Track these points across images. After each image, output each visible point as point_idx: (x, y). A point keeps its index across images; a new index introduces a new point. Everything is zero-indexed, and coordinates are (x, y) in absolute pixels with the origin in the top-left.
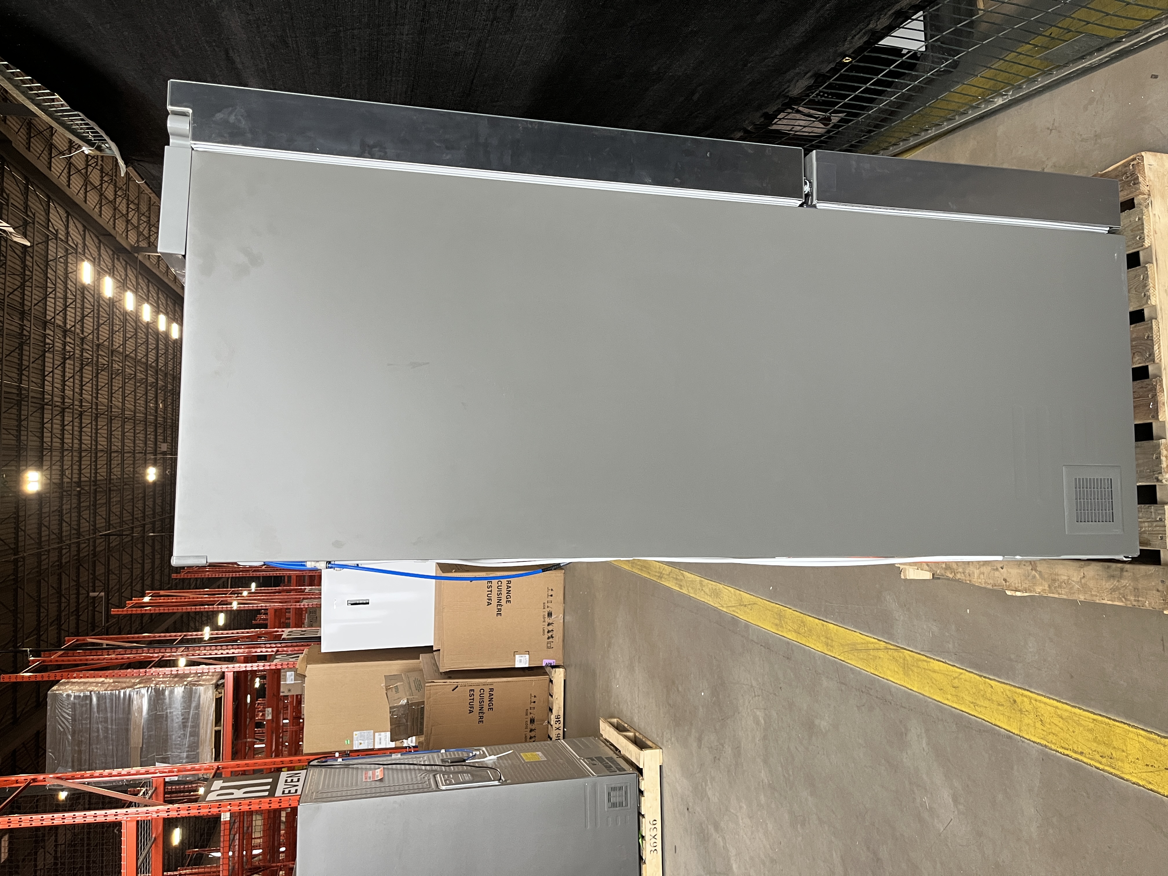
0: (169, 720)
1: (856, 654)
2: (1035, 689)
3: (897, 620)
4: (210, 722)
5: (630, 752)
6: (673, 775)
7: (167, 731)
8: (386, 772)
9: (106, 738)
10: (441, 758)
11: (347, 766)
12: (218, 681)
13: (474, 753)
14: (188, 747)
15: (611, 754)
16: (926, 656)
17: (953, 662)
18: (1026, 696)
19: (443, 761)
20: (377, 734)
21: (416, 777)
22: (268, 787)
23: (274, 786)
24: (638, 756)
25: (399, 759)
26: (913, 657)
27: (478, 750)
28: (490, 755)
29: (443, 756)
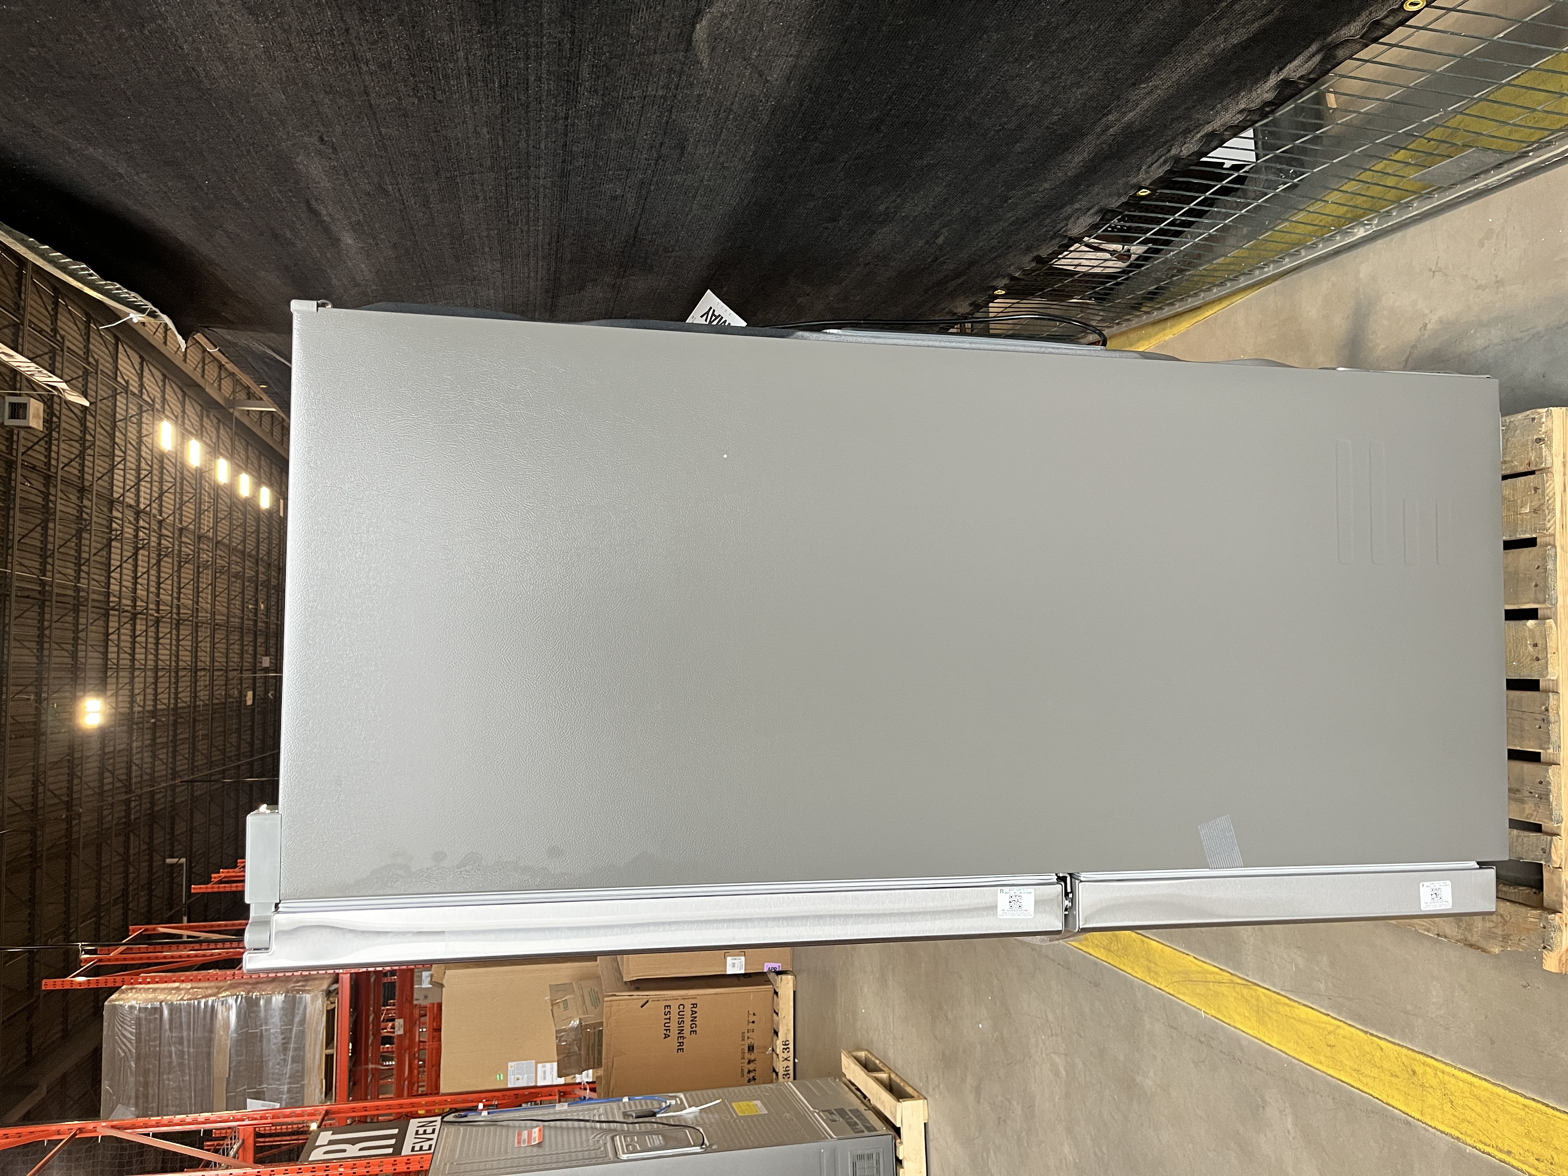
0: (264, 1040)
1: (1189, 986)
2: (1442, 1056)
3: (1245, 943)
4: (319, 1042)
5: (882, 1103)
6: (942, 1137)
7: (262, 1056)
8: (547, 1132)
9: (181, 1065)
10: (623, 1110)
11: (494, 1123)
12: (329, 986)
13: (668, 1102)
14: (289, 1078)
15: (857, 1103)
16: (1288, 998)
17: (1326, 1009)
18: (1429, 1066)
19: (625, 1114)
20: (539, 1066)
21: (588, 1140)
22: (393, 1141)
23: (400, 1139)
24: (893, 1109)
25: (566, 1112)
26: (1270, 998)
27: (674, 1098)
28: (690, 1107)
29: (625, 1107)
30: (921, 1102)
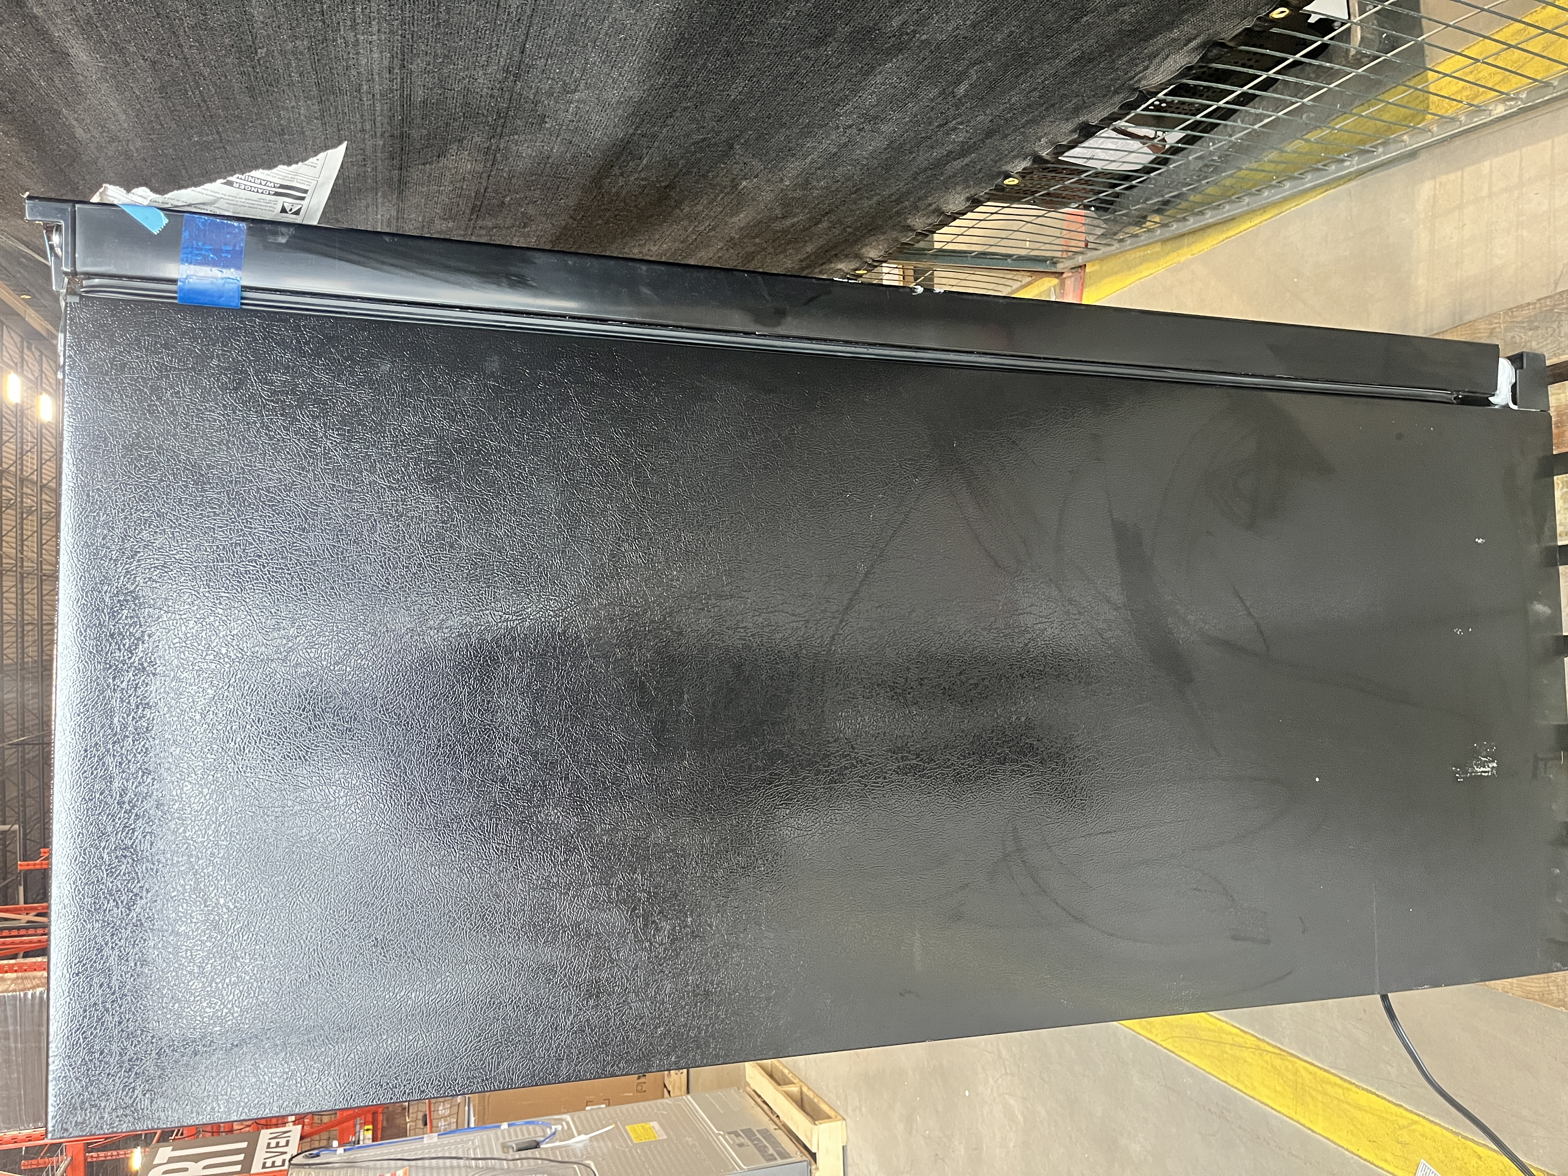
5: (794, 1121)
6: (863, 1161)
8: (413, 1174)
10: (501, 1140)
13: (553, 1127)
15: (765, 1122)
19: (505, 1147)
22: (241, 1157)
23: (250, 1154)
24: (809, 1132)
25: (436, 1146)
27: (561, 1121)
28: (579, 1134)
29: (504, 1138)
30: (839, 1123)
